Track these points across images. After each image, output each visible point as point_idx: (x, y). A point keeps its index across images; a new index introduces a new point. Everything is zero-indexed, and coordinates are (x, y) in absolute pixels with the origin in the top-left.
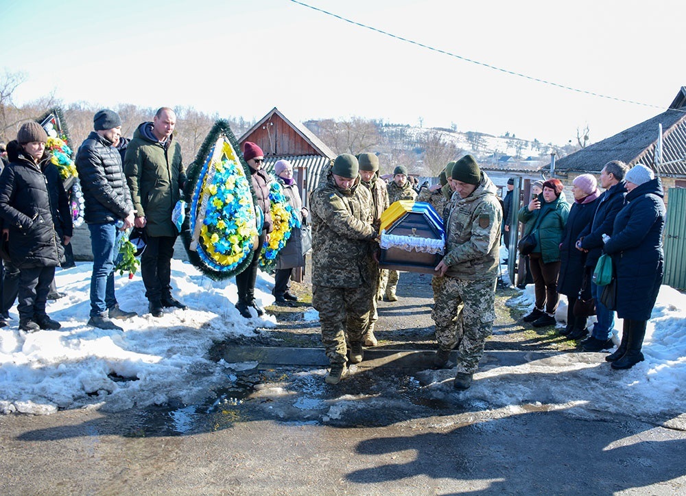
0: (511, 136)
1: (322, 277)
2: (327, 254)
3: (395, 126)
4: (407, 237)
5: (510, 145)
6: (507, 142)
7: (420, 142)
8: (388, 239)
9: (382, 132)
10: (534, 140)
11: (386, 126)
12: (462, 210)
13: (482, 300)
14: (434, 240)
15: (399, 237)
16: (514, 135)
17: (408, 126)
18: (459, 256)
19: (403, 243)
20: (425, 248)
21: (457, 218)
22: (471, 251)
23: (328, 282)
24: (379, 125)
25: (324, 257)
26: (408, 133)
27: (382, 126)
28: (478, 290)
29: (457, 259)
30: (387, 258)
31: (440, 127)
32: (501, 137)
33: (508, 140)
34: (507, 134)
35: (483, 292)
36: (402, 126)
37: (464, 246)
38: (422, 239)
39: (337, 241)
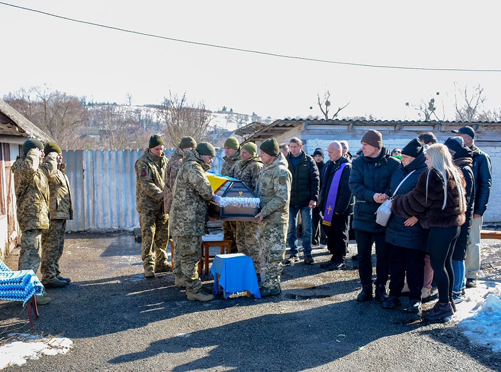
0: (228, 110)
1: (192, 228)
2: (194, 212)
3: (100, 105)
4: (237, 198)
5: (229, 121)
6: (226, 117)
7: (129, 121)
8: (225, 200)
9: (86, 111)
10: (252, 115)
11: (89, 104)
12: (266, 175)
13: (272, 235)
14: (254, 199)
15: (232, 198)
16: (231, 110)
17: (115, 104)
18: (272, 207)
19: (235, 202)
20: (249, 204)
21: (263, 180)
22: (280, 202)
23: (197, 232)
24: (81, 103)
25: (192, 214)
26: (115, 111)
27: (85, 105)
28: (269, 229)
29: (271, 210)
30: (225, 213)
31: (151, 104)
32: (219, 112)
33: (227, 115)
34: (224, 109)
35: (271, 230)
36: (108, 104)
37: (274, 200)
38: (246, 198)
39: (201, 203)
